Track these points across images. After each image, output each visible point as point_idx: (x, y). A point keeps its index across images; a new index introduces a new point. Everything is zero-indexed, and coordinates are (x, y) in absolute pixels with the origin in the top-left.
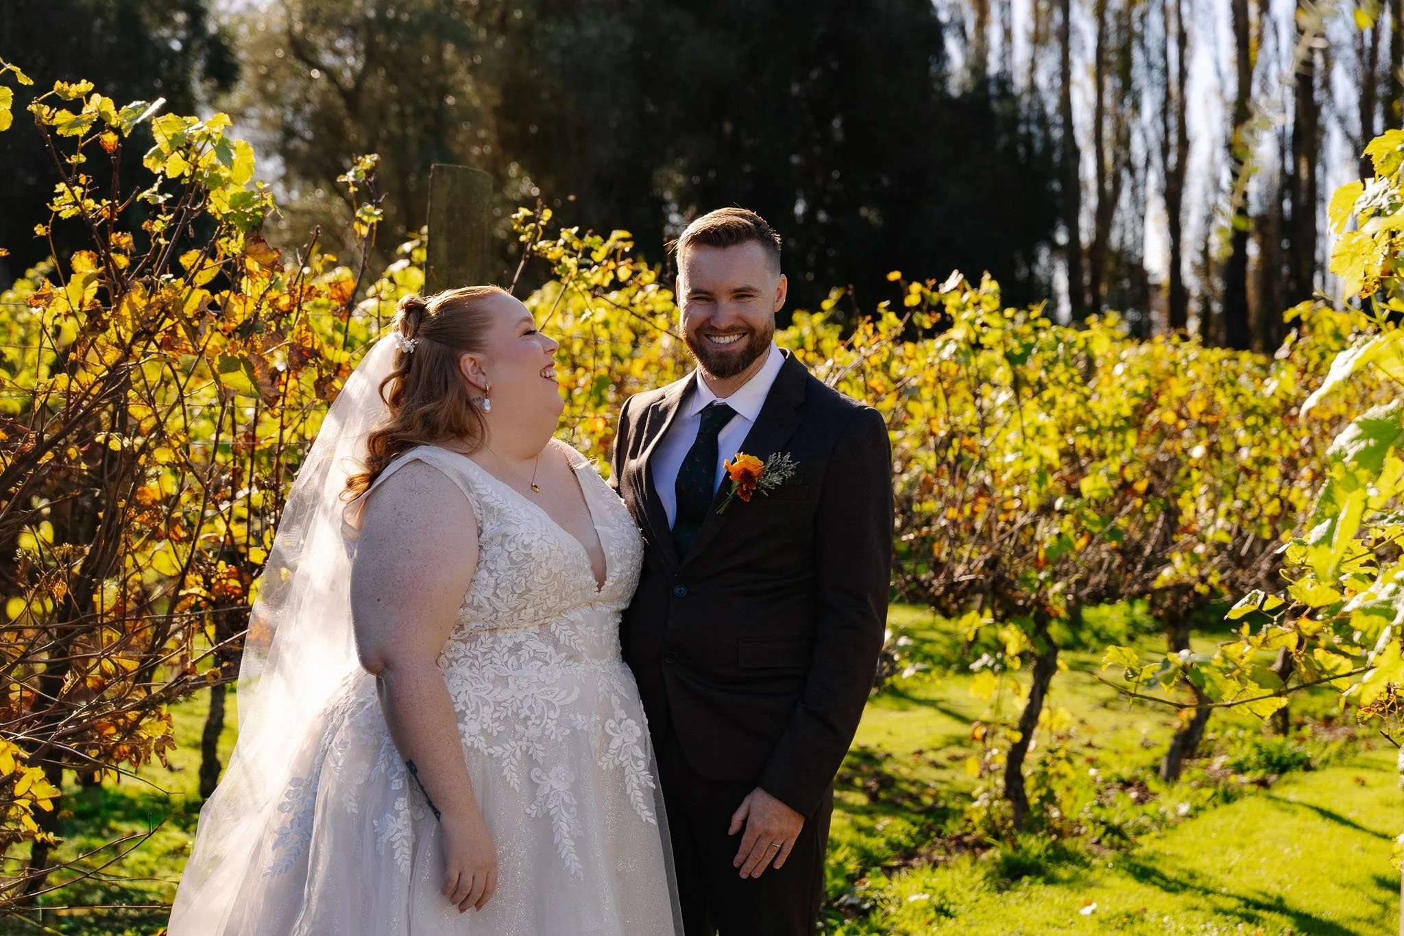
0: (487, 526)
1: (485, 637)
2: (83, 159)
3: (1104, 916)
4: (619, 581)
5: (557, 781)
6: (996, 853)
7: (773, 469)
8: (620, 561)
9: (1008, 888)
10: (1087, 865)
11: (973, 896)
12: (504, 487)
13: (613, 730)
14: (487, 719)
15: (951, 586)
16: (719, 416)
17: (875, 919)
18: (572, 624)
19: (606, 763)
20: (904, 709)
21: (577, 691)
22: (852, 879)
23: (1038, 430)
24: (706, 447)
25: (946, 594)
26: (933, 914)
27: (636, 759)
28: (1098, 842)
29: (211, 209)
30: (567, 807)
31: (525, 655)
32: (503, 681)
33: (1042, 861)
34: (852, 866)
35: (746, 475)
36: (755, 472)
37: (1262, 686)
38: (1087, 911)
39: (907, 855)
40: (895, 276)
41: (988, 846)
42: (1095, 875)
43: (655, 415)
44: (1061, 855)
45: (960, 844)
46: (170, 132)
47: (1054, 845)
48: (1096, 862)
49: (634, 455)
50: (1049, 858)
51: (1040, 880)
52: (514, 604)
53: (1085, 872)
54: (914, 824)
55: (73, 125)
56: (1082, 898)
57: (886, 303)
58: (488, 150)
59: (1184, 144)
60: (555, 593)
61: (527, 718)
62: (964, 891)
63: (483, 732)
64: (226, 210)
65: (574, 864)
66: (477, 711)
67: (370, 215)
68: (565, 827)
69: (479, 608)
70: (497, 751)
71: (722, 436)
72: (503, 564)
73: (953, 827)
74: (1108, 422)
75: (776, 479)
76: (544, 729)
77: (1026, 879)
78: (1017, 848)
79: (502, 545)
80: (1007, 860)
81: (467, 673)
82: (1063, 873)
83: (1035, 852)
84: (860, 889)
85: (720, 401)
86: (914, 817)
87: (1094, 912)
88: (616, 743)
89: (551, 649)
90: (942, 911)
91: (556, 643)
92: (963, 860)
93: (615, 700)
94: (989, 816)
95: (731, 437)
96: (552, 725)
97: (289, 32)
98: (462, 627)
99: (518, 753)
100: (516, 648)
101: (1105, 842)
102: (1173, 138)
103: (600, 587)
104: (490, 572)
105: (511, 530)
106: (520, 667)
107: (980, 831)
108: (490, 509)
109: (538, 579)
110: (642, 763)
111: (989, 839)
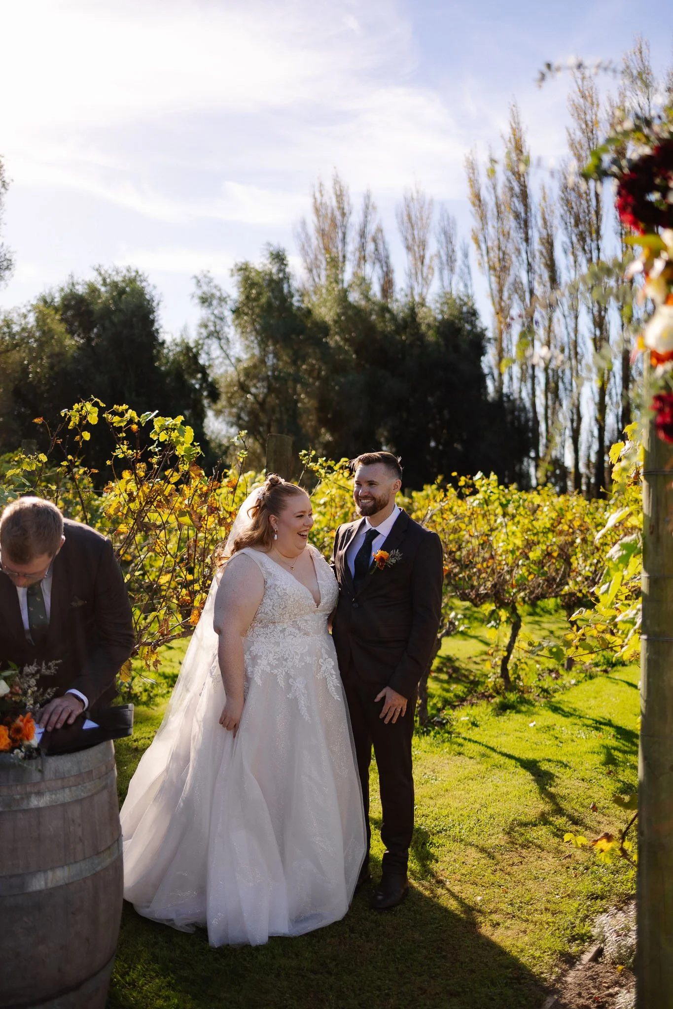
0: (269, 581)
1: (271, 626)
2: (124, 435)
3: (538, 727)
4: (326, 603)
5: (299, 684)
6: (498, 700)
7: (392, 557)
8: (327, 595)
9: (501, 715)
10: (533, 705)
11: (487, 718)
12: (277, 565)
13: (322, 663)
14: (271, 659)
15: (478, 595)
16: (373, 534)
17: (448, 727)
18: (306, 621)
19: (319, 676)
20: (465, 640)
21: (307, 647)
22: (439, 710)
23: (513, 533)
24: (367, 547)
25: (476, 598)
26: (470, 725)
27: (332, 675)
28: (538, 695)
29: (177, 453)
30: (303, 694)
31: (286, 634)
32: (277, 644)
33: (515, 704)
34: (440, 705)
35: (381, 559)
36: (385, 558)
37: (584, 649)
38: (532, 725)
39: (462, 700)
40: (454, 474)
41: (493, 697)
42: (537, 709)
43: (349, 532)
44: (523, 701)
45: (484, 696)
46: (159, 424)
47: (520, 697)
48: (537, 704)
49: (340, 549)
50: (518, 702)
51: (514, 711)
52: (280, 612)
53: (532, 708)
54: (466, 687)
55: (120, 422)
56: (530, 719)
57: (450, 485)
58: (313, 423)
59: (580, 419)
60: (297, 608)
61: (287, 659)
62: (483, 716)
63: (269, 664)
64: (183, 453)
65: (307, 718)
66: (267, 656)
67: (243, 454)
68: (302, 703)
69: (267, 614)
70: (275, 671)
71: (373, 542)
72: (275, 597)
73: (481, 689)
74: (541, 530)
75: (394, 561)
76: (294, 663)
77: (508, 711)
78: (505, 698)
79: (274, 589)
80: (501, 702)
81: (264, 640)
82: (523, 709)
83: (512, 700)
84: (442, 715)
85: (373, 528)
86: (466, 685)
87: (534, 725)
88: (323, 668)
89: (297, 631)
90: (474, 724)
91: (299, 629)
92: (484, 703)
93: (323, 651)
94: (495, 684)
95: (377, 543)
96: (297, 661)
97: (239, 381)
98: (261, 621)
99: (284, 673)
100: (283, 631)
101: (541, 696)
102: (575, 417)
103: (318, 606)
104: (271, 600)
105: (278, 583)
106: (284, 638)
107: (491, 691)
108: (270, 574)
109: (289, 602)
110: (334, 676)
111: (494, 694)
